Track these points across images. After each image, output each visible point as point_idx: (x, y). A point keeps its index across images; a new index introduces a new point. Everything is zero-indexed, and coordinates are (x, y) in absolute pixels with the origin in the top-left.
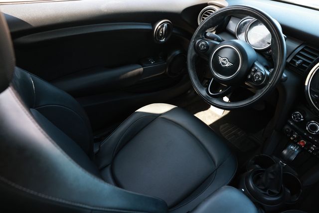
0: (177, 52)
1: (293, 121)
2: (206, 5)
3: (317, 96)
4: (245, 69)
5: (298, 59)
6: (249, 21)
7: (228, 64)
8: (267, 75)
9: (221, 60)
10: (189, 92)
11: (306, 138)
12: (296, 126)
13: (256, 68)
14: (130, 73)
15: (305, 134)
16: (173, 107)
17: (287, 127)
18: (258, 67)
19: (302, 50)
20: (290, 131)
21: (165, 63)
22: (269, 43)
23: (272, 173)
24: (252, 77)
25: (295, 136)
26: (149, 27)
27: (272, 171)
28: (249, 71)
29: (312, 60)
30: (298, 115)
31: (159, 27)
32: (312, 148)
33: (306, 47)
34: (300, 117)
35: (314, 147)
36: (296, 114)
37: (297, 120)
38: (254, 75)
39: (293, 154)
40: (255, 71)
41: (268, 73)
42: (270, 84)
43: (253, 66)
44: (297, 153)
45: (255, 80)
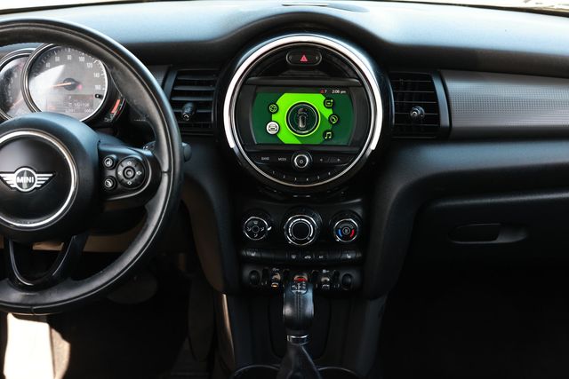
1: (254, 246)
3: (267, 159)
4: (89, 174)
5: (181, 105)
7: (40, 179)
9: (13, 180)
11: (300, 267)
12: (265, 255)
13: (114, 156)
15: (294, 257)
17: (247, 272)
18: (114, 153)
19: (177, 83)
20: (260, 272)
22: (100, 97)
24: (116, 180)
25: (278, 277)
28: (100, 171)
29: (209, 94)
30: (256, 223)
32: (323, 279)
33: (179, 74)
34: (261, 224)
35: (326, 275)
36: (251, 224)
37: (260, 234)
38: (120, 173)
39: (305, 301)
40: (116, 165)
41: (148, 153)
42: (169, 172)
43: (102, 155)
44: (310, 295)
45: (130, 182)
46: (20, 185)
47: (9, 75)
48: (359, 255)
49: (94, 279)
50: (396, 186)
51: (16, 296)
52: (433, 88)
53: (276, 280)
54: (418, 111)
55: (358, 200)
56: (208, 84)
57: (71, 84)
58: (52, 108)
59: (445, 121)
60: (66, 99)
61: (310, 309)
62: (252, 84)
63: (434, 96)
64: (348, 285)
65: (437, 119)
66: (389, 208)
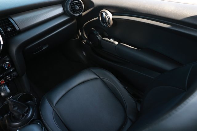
23: (14, 107)
27: (12, 106)
32: (8, 78)
35: (8, 77)
44: (6, 87)
48: (14, 68)
50: (14, 49)
52: (10, 21)
54: (9, 29)
55: (6, 56)
59: (18, 29)
63: (11, 23)
64: (15, 76)
65: (15, 29)
66: (15, 56)
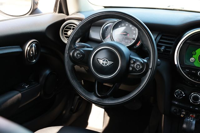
0: (48, 72)
1: (177, 100)
2: (64, 21)
3: (188, 70)
4: (125, 64)
5: (161, 46)
6: (110, 25)
7: (109, 63)
8: (145, 62)
9: (101, 62)
10: (64, 112)
11: (193, 111)
12: (181, 104)
13: (134, 60)
14: (10, 101)
15: (191, 107)
16: (59, 128)
17: (173, 109)
18: (135, 59)
19: (161, 39)
20: (178, 110)
21: (39, 85)
22: (134, 39)
24: (133, 68)
25: (184, 113)
26: (18, 50)
28: (129, 64)
29: (171, 44)
30: (179, 92)
31: (29, 48)
33: (162, 36)
34: (181, 93)
36: (177, 92)
37: (180, 96)
38: (135, 66)
39: (192, 124)
40: (134, 63)
41: (146, 61)
42: (151, 69)
43: (130, 59)
44: (194, 122)
45: (137, 70)
46: (103, 63)
47: (107, 28)
49: (120, 99)
51: (94, 98)
53: (183, 114)
56: (172, 40)
57: (125, 34)
58: (118, 41)
60: (123, 38)
61: (193, 127)
62: (188, 43)
